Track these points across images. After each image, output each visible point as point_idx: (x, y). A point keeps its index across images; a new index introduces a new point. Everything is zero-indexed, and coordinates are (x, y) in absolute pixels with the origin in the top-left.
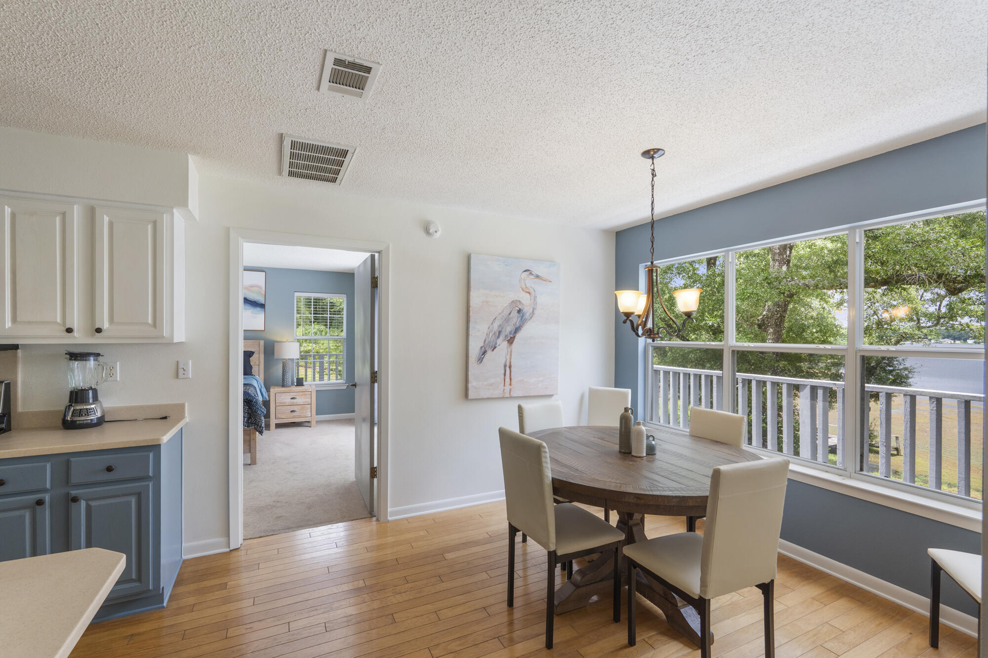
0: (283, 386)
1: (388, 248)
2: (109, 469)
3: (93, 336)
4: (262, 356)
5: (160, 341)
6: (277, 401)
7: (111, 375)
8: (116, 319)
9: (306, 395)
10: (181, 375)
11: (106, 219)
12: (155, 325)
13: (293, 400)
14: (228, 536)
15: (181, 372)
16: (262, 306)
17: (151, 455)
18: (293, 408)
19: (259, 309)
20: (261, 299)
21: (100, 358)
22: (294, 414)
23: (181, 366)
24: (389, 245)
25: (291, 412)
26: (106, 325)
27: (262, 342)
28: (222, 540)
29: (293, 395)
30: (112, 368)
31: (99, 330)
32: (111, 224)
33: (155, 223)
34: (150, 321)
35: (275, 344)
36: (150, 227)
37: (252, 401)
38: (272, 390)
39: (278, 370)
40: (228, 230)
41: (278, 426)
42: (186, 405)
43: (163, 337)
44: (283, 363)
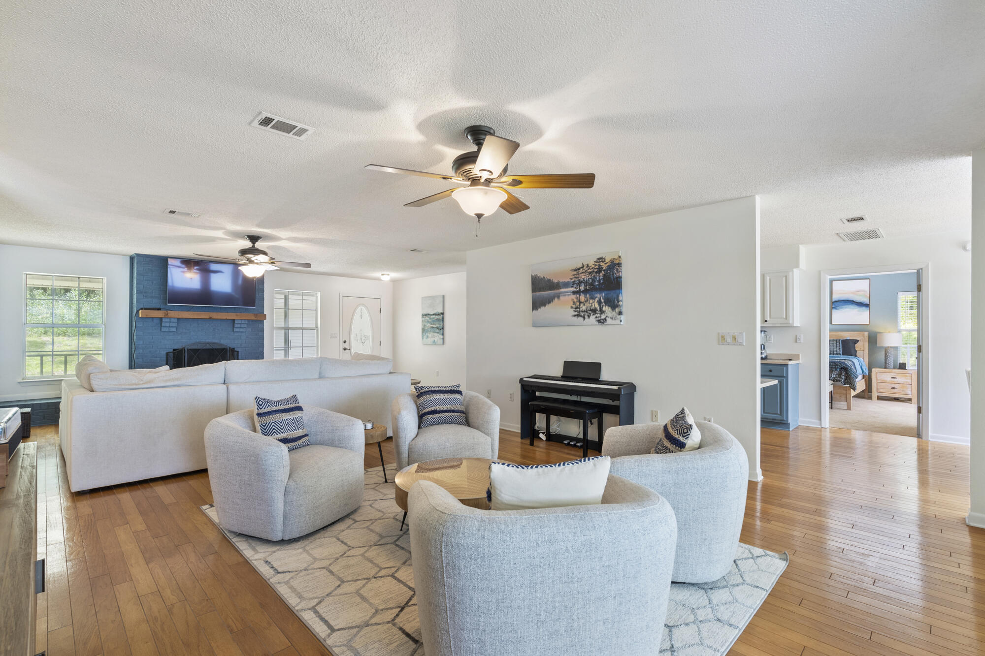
0: (885, 368)
1: (927, 266)
2: (770, 371)
3: (764, 323)
4: (867, 344)
5: (789, 325)
6: (878, 379)
7: (769, 340)
8: (772, 317)
9: (907, 376)
10: (798, 341)
11: (768, 278)
12: (786, 319)
13: (893, 379)
14: (821, 420)
15: (798, 340)
16: (867, 306)
17: (785, 368)
18: (893, 386)
19: (864, 308)
20: (866, 301)
21: (766, 332)
22: (894, 390)
23: (798, 337)
24: (928, 264)
25: (892, 388)
26: (768, 319)
27: (866, 334)
28: (818, 421)
29: (893, 375)
30: (770, 337)
31: (766, 321)
32: (770, 280)
33: (786, 277)
34: (784, 317)
35: (878, 336)
36: (784, 278)
37: (847, 369)
38: (873, 370)
39: (881, 356)
40: (820, 271)
41: (879, 398)
42: (800, 355)
43: (789, 323)
44: (885, 349)
